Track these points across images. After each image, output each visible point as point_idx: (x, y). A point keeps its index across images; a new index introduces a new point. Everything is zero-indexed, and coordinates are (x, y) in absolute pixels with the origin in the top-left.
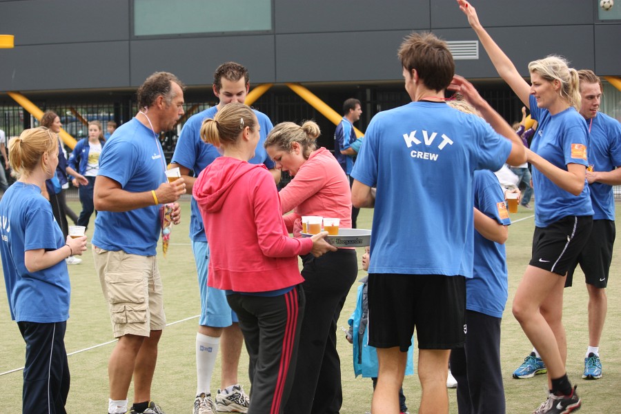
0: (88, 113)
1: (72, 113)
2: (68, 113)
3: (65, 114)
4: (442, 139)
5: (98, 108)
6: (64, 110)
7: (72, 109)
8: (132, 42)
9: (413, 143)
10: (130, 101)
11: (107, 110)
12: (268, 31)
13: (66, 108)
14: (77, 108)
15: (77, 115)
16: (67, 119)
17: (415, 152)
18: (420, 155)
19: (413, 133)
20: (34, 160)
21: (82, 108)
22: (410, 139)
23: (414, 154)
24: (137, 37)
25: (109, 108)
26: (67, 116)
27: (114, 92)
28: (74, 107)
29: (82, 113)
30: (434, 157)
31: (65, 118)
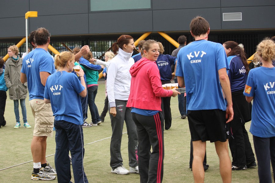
0: (70, 45)
1: (63, 46)
2: (62, 45)
3: (60, 46)
4: (202, 53)
5: (75, 43)
6: (60, 44)
7: (63, 44)
8: (89, 14)
9: (191, 57)
10: (89, 40)
11: (79, 44)
12: (149, 9)
13: (61, 43)
14: (65, 43)
15: (65, 46)
16: (61, 48)
17: (192, 61)
18: (194, 61)
19: (191, 54)
20: (64, 63)
21: (68, 43)
22: (190, 56)
23: (192, 62)
24: (92, 12)
25: (79, 43)
26: (61, 47)
27: (81, 36)
28: (64, 43)
29: (68, 45)
30: (200, 61)
31: (60, 47)
